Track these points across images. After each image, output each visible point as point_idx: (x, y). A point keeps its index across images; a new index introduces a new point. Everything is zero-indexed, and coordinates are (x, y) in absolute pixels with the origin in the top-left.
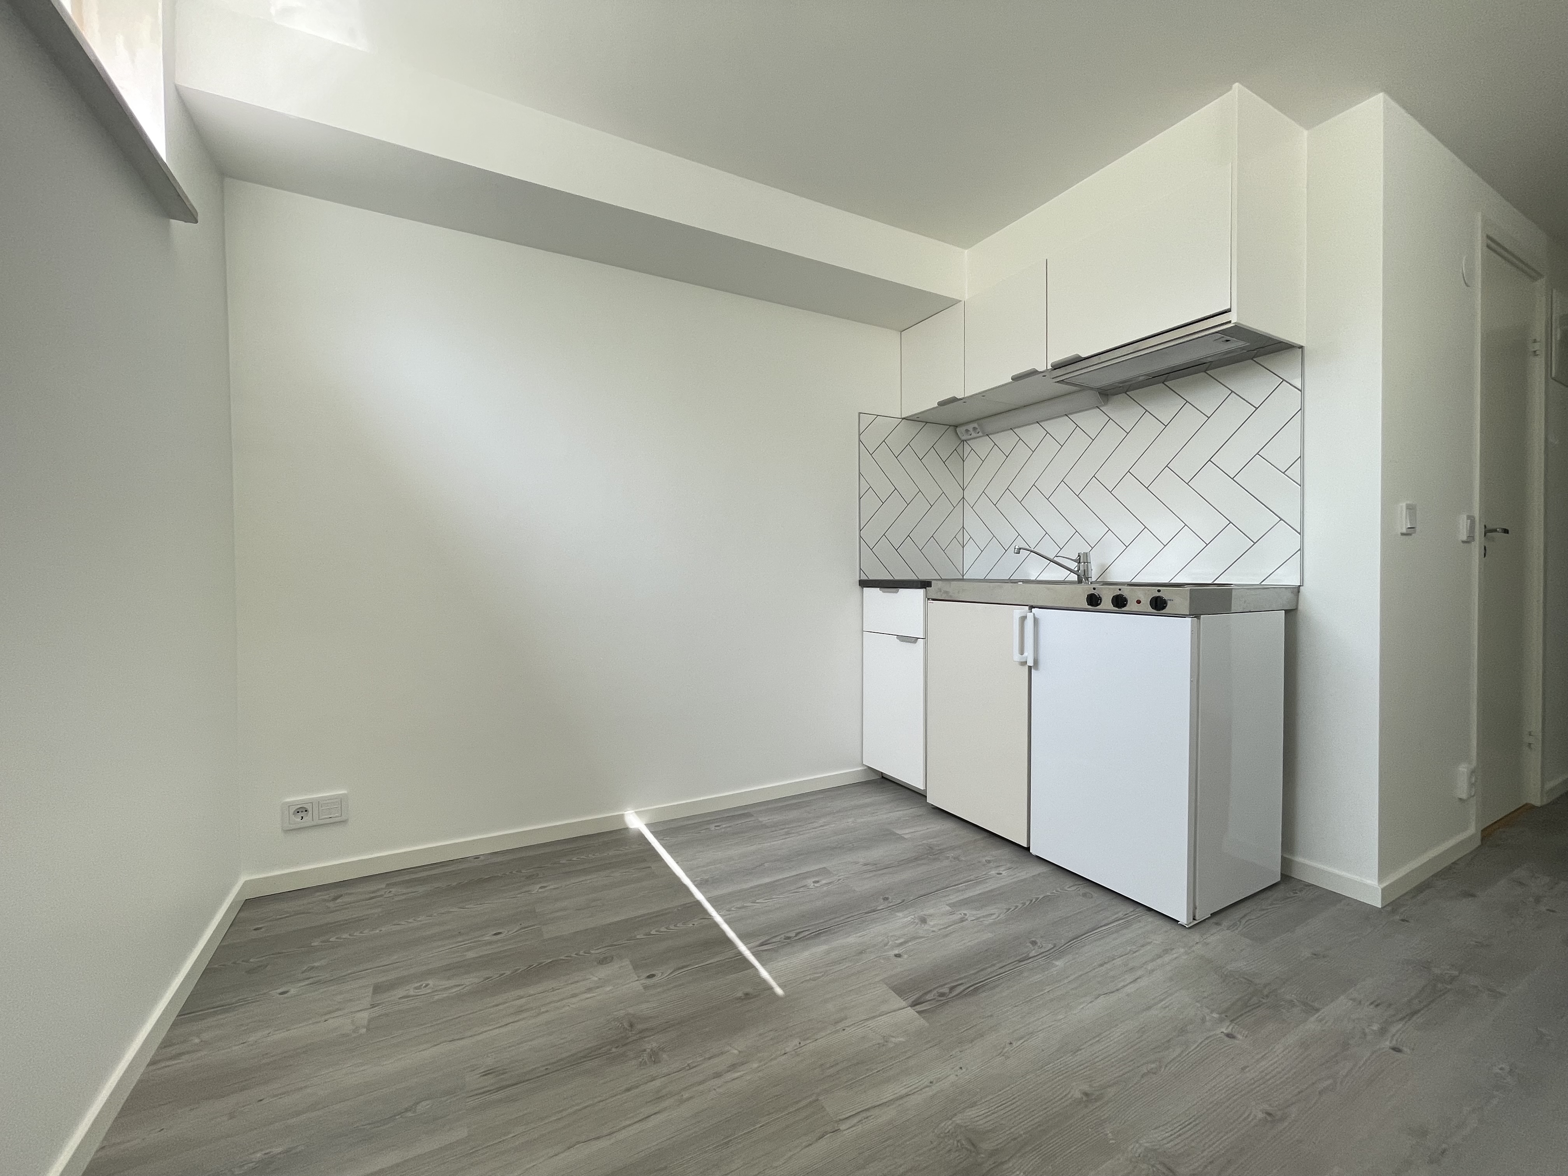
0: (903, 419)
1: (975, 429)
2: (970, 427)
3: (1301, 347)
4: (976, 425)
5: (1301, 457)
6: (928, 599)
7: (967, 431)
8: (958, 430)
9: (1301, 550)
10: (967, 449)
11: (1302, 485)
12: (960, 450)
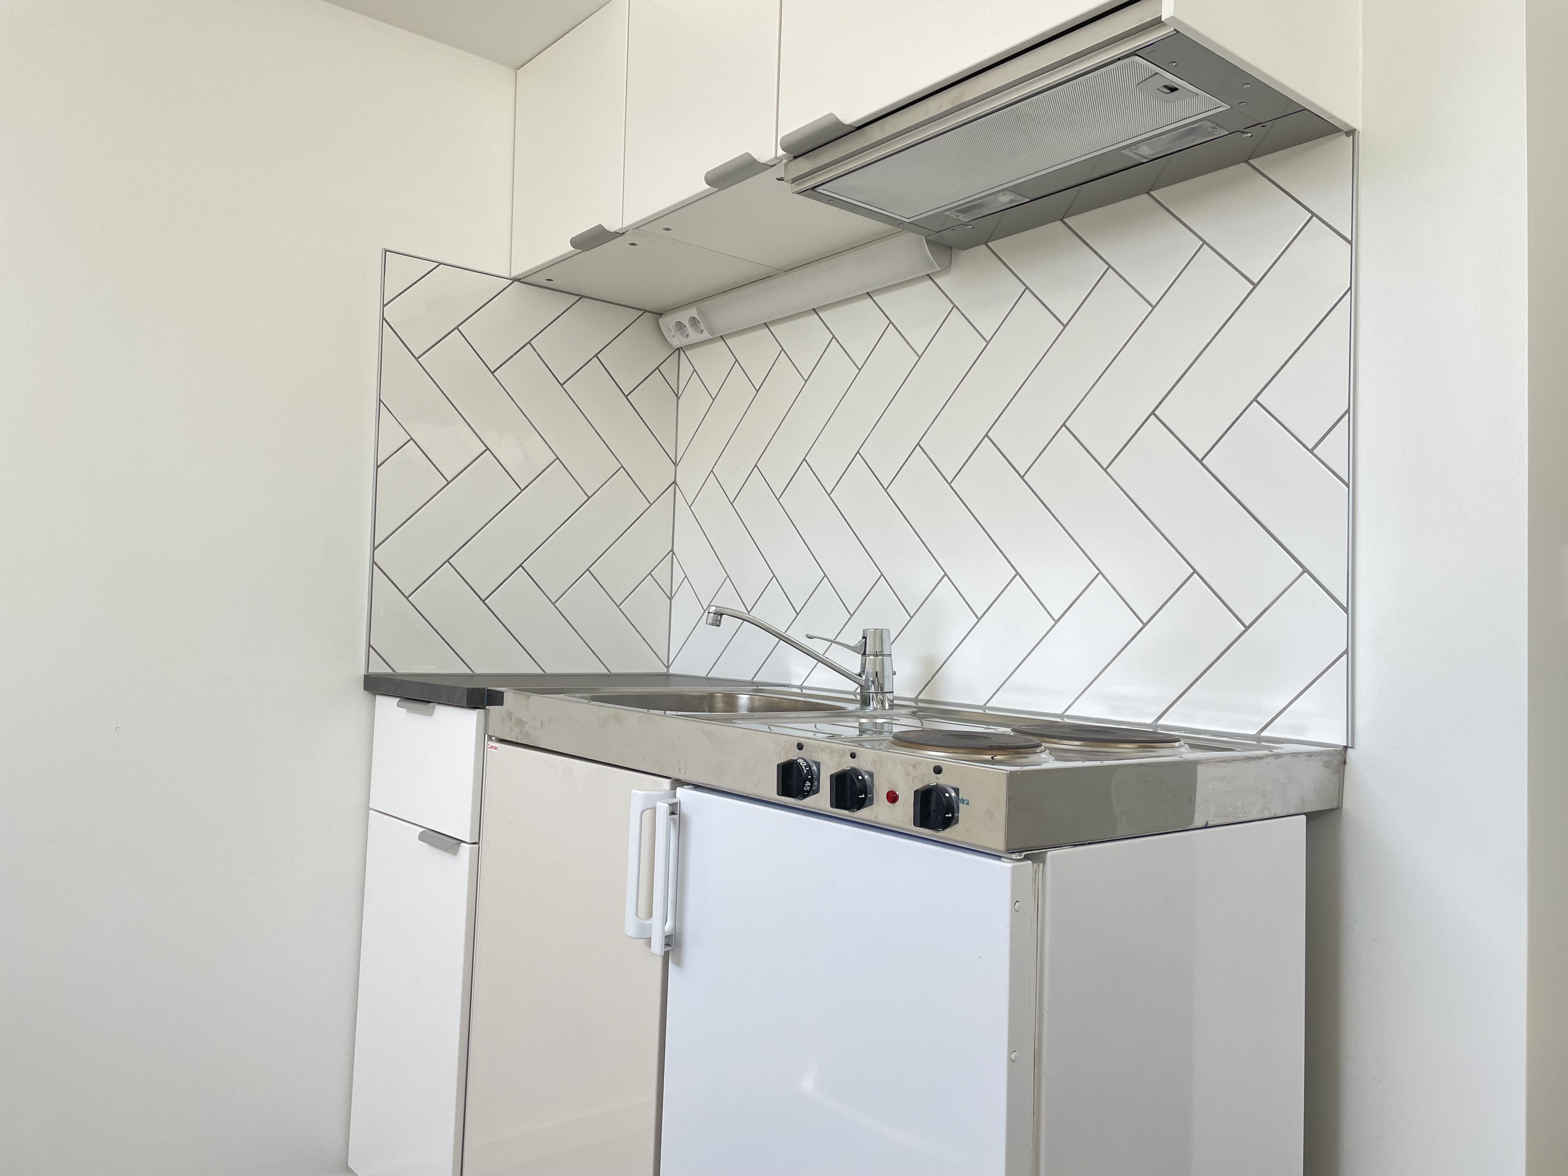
0: (515, 280)
1: (693, 320)
2: (684, 317)
3: (1351, 132)
4: (693, 312)
5: (1350, 413)
6: (490, 738)
7: (680, 326)
8: (662, 321)
9: (1349, 653)
10: (686, 370)
11: (1350, 484)
12: (668, 369)
